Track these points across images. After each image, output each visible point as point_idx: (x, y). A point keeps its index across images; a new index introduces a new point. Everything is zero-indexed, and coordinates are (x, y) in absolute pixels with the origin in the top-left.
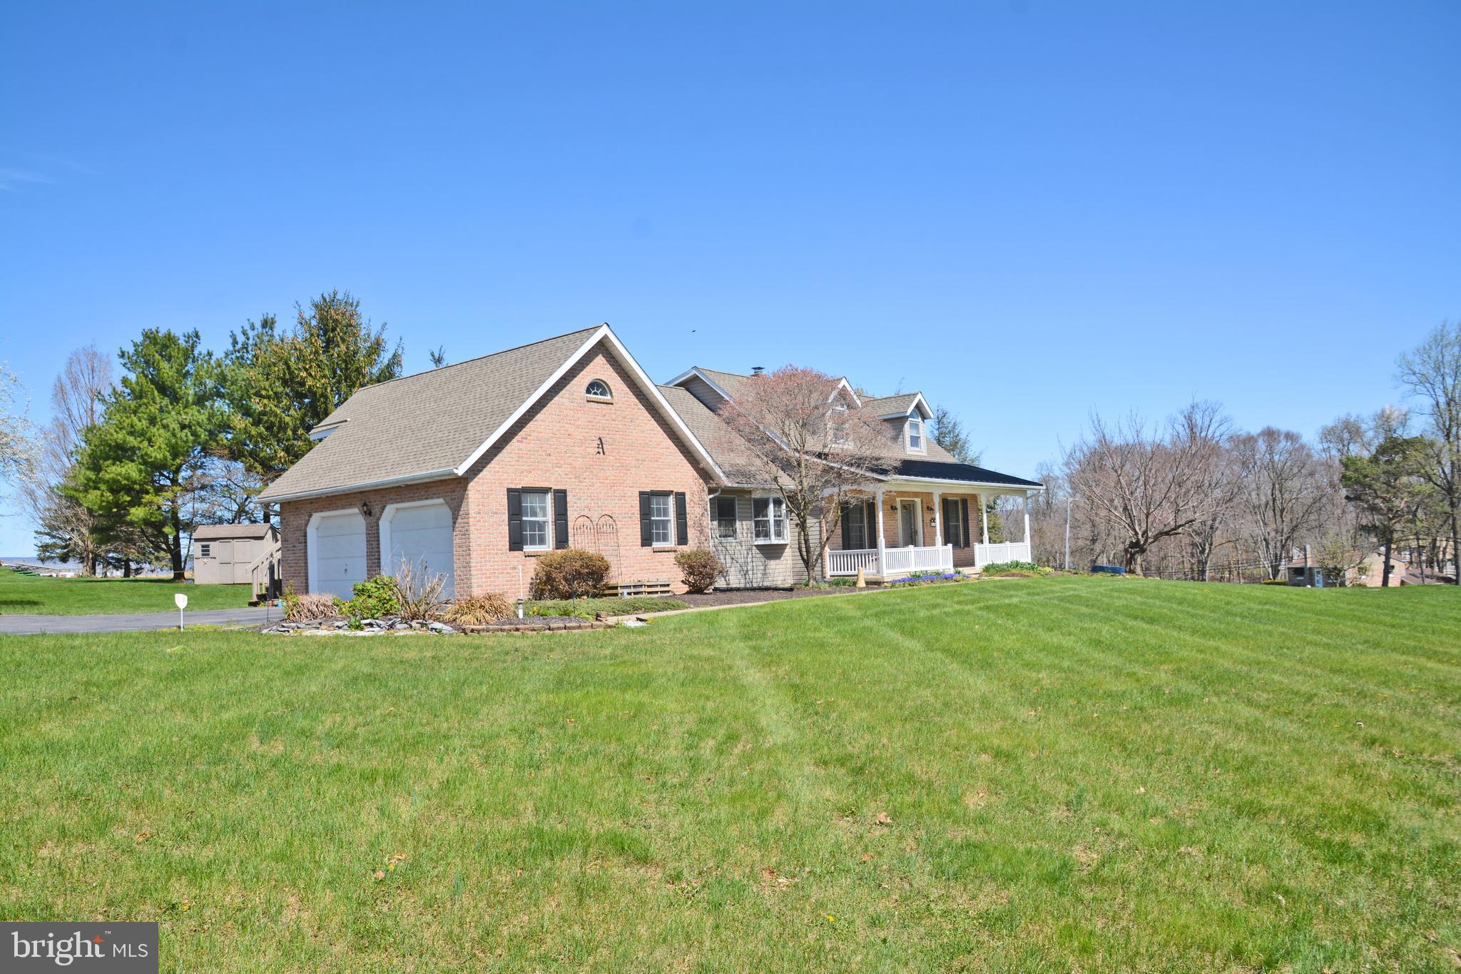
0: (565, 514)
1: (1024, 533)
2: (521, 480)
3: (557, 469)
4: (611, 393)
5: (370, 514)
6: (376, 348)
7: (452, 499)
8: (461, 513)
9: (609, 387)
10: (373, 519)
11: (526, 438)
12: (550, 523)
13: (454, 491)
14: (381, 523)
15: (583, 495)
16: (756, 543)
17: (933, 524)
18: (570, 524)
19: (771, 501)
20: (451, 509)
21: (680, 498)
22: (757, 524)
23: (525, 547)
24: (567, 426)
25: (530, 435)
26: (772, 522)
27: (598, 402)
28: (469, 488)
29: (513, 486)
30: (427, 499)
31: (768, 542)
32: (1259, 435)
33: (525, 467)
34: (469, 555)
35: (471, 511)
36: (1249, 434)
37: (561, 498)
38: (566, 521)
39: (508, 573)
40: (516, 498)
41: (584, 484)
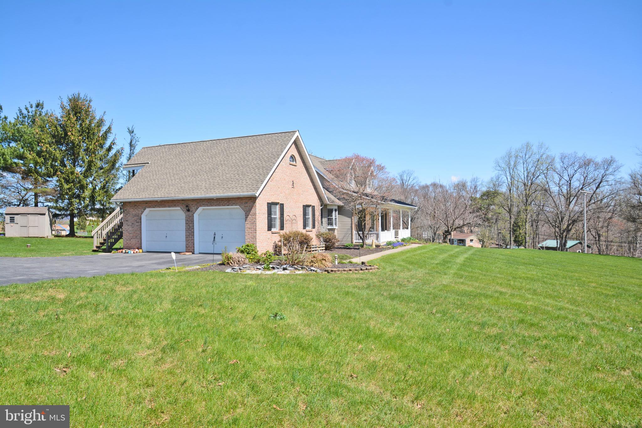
0: (283, 215)
1: (400, 226)
2: (271, 199)
3: (281, 194)
4: (296, 161)
5: (188, 210)
6: (101, 123)
7: (245, 207)
8: (251, 213)
9: (295, 160)
10: (190, 213)
11: (273, 180)
12: (278, 219)
13: (247, 203)
14: (195, 215)
15: (288, 206)
16: (328, 228)
18: (285, 219)
19: (334, 210)
20: (244, 211)
21: (313, 207)
22: (328, 219)
23: (272, 229)
24: (284, 175)
26: (334, 219)
27: (292, 165)
28: (256, 202)
29: (269, 202)
30: (228, 205)
31: (332, 227)
32: (430, 185)
33: (272, 193)
34: (256, 233)
35: (257, 213)
36: (426, 184)
37: (282, 206)
38: (283, 217)
39: (267, 241)
40: (270, 205)
41: (289, 201)
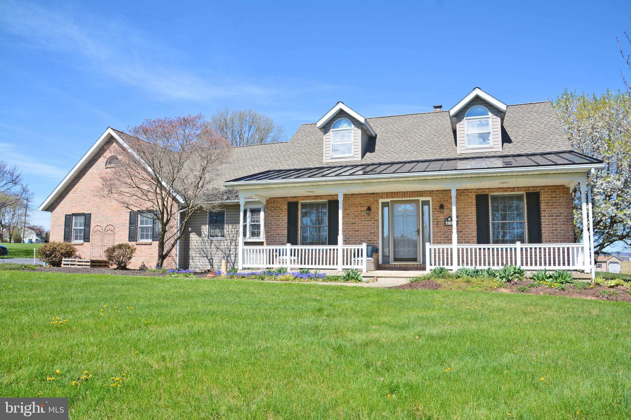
0: (89, 225)
2: (72, 210)
3: (88, 204)
4: (120, 162)
9: (119, 159)
11: (75, 191)
15: (99, 215)
17: (449, 223)
18: (91, 230)
23: (72, 241)
24: (95, 182)
25: (77, 190)
27: (111, 168)
28: (52, 215)
29: (67, 214)
33: (74, 205)
35: (52, 226)
37: (87, 217)
40: (70, 217)
41: (100, 210)
